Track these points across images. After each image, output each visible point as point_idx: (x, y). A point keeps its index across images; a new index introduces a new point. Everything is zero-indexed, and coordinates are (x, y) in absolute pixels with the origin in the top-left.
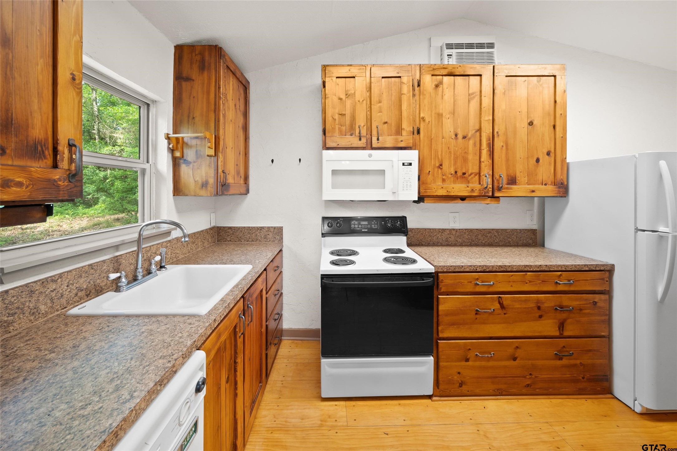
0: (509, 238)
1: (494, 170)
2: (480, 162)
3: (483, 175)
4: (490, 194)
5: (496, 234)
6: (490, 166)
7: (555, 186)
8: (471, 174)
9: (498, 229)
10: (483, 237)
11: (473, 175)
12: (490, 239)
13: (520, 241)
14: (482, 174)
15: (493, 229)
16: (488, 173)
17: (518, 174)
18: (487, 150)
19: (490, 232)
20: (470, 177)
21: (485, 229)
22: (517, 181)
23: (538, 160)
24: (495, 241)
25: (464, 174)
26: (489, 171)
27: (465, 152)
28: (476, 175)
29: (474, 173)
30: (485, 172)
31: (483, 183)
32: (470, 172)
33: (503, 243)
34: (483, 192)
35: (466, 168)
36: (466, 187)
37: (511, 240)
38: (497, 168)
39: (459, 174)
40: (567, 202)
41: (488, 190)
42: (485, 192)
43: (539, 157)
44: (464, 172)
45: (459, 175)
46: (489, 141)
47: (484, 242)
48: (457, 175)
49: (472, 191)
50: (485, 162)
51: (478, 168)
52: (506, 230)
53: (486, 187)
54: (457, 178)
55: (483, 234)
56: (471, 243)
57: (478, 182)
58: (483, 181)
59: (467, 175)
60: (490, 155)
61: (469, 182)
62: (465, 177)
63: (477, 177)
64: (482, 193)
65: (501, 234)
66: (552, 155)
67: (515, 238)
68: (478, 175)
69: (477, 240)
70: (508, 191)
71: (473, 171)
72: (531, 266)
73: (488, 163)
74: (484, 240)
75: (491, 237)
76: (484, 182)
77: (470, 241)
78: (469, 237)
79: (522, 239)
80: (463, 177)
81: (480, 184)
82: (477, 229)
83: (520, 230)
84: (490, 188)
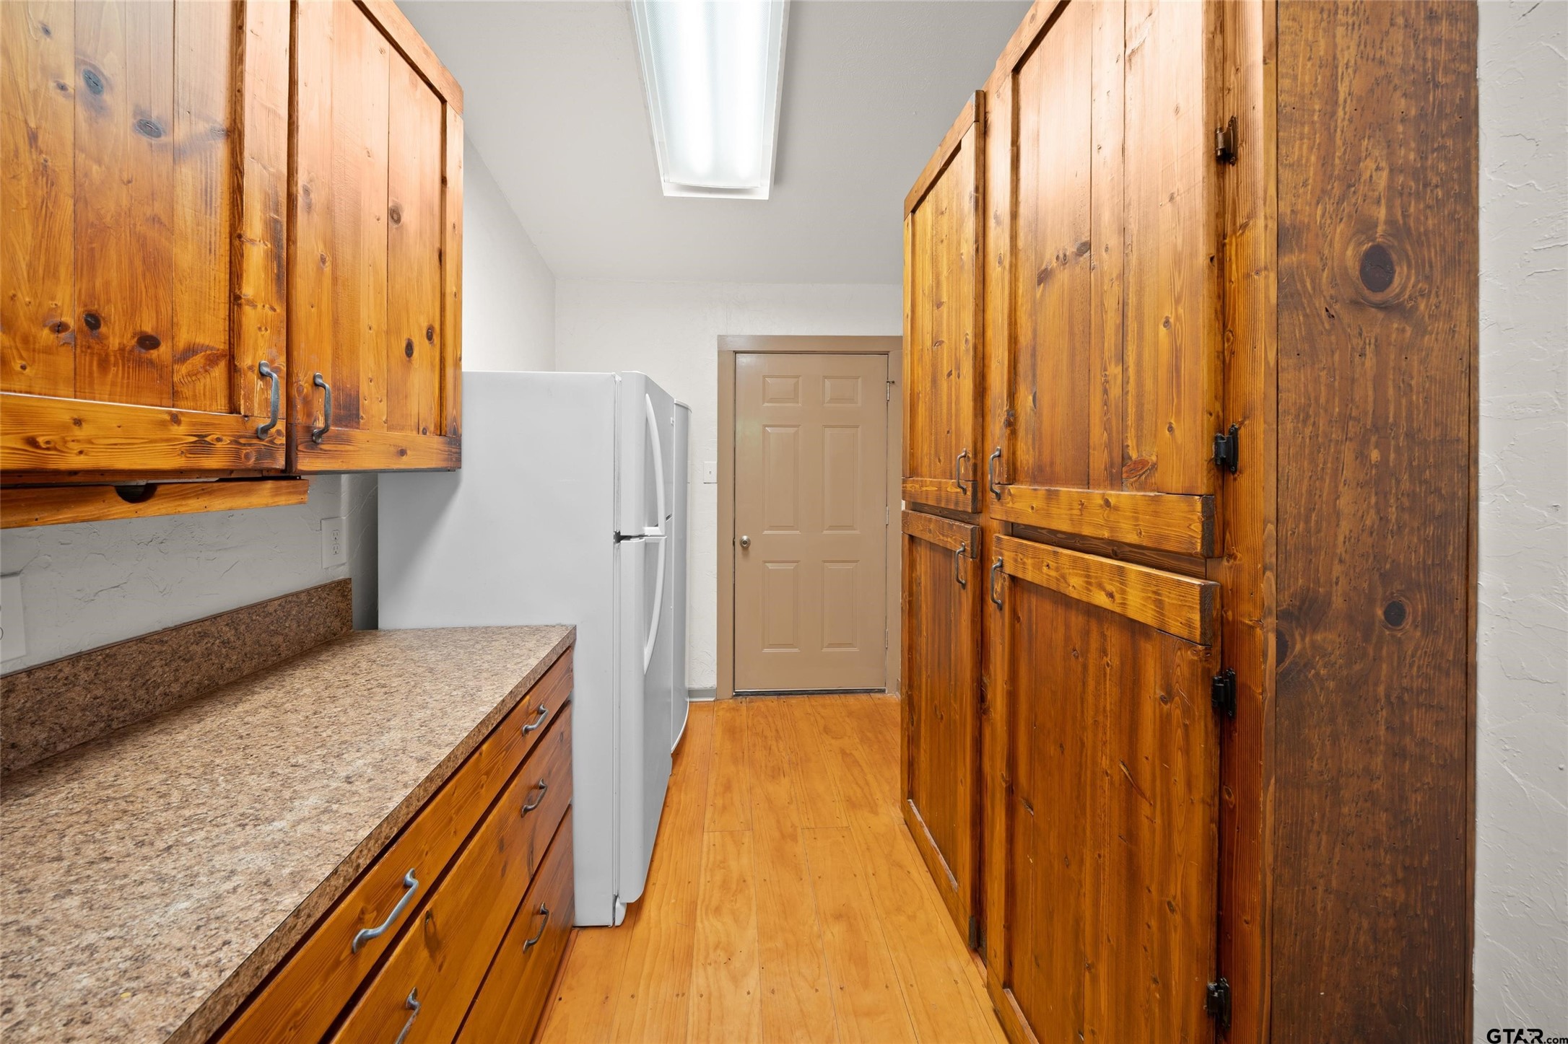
0: (276, 633)
1: (295, 353)
2: (235, 299)
3: (251, 368)
4: (280, 463)
5: (230, 634)
6: (279, 332)
7: (441, 439)
8: (191, 351)
9: (238, 611)
10: (174, 666)
11: (198, 360)
12: (204, 667)
13: (309, 631)
14: (246, 361)
15: (214, 618)
16: (272, 361)
17: (365, 388)
18: (266, 253)
19: (204, 635)
20: (184, 369)
21: (177, 628)
22: (361, 414)
23: (409, 349)
24: (227, 665)
25: (149, 342)
26: (274, 350)
27: (155, 220)
28: (212, 361)
29: (204, 348)
30: (260, 353)
31: (250, 408)
32: (184, 337)
33: (254, 662)
34: (249, 450)
35: (158, 312)
36: (162, 424)
37: (280, 639)
38: (303, 345)
39: (117, 336)
40: (455, 486)
41: (272, 442)
42: (259, 452)
43: (413, 340)
44: (148, 328)
45: (114, 343)
46: (277, 211)
47: (175, 688)
48: (101, 339)
49: (201, 444)
50: (260, 306)
51: (222, 325)
52: (263, 605)
53: (265, 430)
54: (104, 364)
55: (174, 652)
56: (111, 719)
57: (222, 401)
58: (249, 398)
59: (163, 352)
60: (278, 277)
61: (175, 395)
62: (151, 363)
63: (219, 372)
64: (247, 456)
65: (248, 626)
66: (436, 339)
67: (294, 625)
68: (222, 365)
69: (141, 693)
70: (340, 447)
71: (202, 339)
72: (488, 717)
73: (270, 313)
74: (177, 680)
75: (208, 654)
76: (256, 400)
77: (103, 710)
78: (100, 692)
79: (314, 622)
80: (140, 363)
81: (233, 409)
82: (141, 639)
83: (308, 592)
84: (279, 432)
